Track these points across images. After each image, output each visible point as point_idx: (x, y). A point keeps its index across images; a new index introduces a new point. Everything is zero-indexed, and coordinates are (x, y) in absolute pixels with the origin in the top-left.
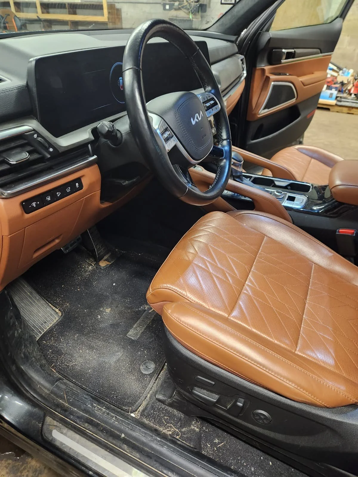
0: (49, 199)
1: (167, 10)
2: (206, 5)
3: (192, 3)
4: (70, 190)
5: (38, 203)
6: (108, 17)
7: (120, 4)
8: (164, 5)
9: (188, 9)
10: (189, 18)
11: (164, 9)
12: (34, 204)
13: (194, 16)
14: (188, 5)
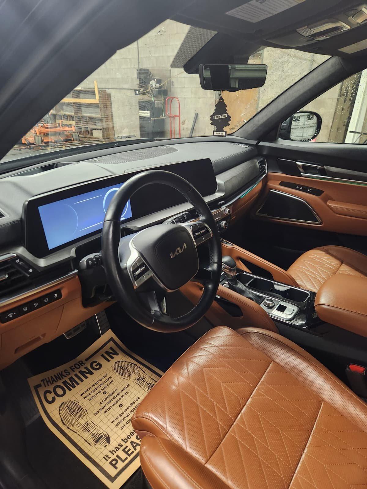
0: (26, 309)
1: (137, 94)
2: (167, 90)
3: (153, 89)
4: (48, 301)
5: (15, 313)
6: (99, 100)
7: (110, 90)
8: (135, 91)
9: (151, 94)
10: (152, 100)
11: (136, 94)
12: (10, 315)
13: (155, 99)
14: (151, 91)
